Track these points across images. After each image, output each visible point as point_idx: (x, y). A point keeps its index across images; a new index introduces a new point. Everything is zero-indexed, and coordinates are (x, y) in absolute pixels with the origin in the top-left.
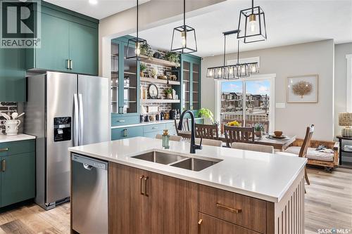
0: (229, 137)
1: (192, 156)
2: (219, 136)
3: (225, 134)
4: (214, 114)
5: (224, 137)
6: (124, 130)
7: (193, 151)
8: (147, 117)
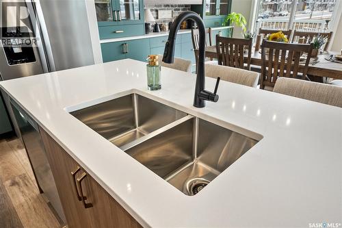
0: (267, 58)
1: (197, 112)
2: (253, 56)
3: (262, 53)
4: (248, 22)
5: (259, 56)
6: (123, 44)
7: (199, 103)
8: (155, 27)
